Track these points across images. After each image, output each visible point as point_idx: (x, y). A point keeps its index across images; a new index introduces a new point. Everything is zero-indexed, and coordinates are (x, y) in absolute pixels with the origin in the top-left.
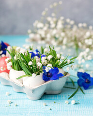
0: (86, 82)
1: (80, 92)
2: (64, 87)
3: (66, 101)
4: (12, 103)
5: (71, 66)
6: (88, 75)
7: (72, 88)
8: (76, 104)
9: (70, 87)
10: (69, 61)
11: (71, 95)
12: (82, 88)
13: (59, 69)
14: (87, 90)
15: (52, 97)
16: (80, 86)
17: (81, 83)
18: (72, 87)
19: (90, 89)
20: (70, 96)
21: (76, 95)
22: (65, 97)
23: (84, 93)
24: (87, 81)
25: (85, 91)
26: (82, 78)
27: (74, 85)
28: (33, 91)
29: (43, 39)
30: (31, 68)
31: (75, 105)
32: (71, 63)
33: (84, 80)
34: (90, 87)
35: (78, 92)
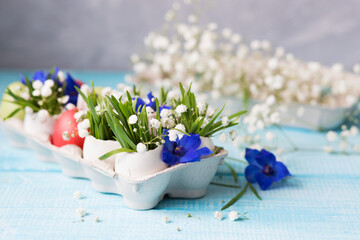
0: (265, 173)
1: (249, 197)
2: (212, 183)
3: (217, 214)
4: (87, 214)
5: (231, 133)
6: (271, 157)
7: (231, 186)
8: (239, 219)
9: (228, 183)
11: (228, 201)
12: (257, 186)
13: (201, 138)
15: (183, 203)
16: (250, 181)
18: (233, 184)
19: (274, 188)
20: (226, 203)
21: (240, 201)
22: (215, 204)
23: (259, 197)
24: (267, 171)
25: (262, 193)
26: (255, 163)
27: (236, 180)
28: (139, 186)
30: (135, 130)
31: (238, 223)
32: (231, 125)
33: (261, 167)
34: (274, 183)
35: (245, 196)
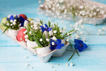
1: (76, 54)
4: (29, 65)
5: (70, 37)
6: (82, 42)
7: (70, 51)
8: (73, 65)
10: (68, 34)
12: (78, 50)
13: (61, 40)
14: (81, 52)
16: (76, 49)
17: (77, 47)
19: (83, 51)
20: (69, 58)
21: (73, 57)
22: (66, 59)
23: (79, 55)
24: (81, 46)
26: (77, 43)
27: (72, 48)
29: (49, 9)
31: (73, 67)
32: (70, 35)
33: (79, 44)
35: (74, 55)
